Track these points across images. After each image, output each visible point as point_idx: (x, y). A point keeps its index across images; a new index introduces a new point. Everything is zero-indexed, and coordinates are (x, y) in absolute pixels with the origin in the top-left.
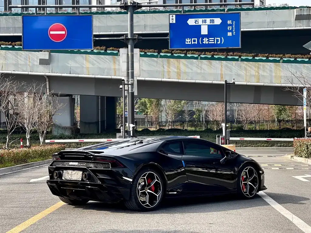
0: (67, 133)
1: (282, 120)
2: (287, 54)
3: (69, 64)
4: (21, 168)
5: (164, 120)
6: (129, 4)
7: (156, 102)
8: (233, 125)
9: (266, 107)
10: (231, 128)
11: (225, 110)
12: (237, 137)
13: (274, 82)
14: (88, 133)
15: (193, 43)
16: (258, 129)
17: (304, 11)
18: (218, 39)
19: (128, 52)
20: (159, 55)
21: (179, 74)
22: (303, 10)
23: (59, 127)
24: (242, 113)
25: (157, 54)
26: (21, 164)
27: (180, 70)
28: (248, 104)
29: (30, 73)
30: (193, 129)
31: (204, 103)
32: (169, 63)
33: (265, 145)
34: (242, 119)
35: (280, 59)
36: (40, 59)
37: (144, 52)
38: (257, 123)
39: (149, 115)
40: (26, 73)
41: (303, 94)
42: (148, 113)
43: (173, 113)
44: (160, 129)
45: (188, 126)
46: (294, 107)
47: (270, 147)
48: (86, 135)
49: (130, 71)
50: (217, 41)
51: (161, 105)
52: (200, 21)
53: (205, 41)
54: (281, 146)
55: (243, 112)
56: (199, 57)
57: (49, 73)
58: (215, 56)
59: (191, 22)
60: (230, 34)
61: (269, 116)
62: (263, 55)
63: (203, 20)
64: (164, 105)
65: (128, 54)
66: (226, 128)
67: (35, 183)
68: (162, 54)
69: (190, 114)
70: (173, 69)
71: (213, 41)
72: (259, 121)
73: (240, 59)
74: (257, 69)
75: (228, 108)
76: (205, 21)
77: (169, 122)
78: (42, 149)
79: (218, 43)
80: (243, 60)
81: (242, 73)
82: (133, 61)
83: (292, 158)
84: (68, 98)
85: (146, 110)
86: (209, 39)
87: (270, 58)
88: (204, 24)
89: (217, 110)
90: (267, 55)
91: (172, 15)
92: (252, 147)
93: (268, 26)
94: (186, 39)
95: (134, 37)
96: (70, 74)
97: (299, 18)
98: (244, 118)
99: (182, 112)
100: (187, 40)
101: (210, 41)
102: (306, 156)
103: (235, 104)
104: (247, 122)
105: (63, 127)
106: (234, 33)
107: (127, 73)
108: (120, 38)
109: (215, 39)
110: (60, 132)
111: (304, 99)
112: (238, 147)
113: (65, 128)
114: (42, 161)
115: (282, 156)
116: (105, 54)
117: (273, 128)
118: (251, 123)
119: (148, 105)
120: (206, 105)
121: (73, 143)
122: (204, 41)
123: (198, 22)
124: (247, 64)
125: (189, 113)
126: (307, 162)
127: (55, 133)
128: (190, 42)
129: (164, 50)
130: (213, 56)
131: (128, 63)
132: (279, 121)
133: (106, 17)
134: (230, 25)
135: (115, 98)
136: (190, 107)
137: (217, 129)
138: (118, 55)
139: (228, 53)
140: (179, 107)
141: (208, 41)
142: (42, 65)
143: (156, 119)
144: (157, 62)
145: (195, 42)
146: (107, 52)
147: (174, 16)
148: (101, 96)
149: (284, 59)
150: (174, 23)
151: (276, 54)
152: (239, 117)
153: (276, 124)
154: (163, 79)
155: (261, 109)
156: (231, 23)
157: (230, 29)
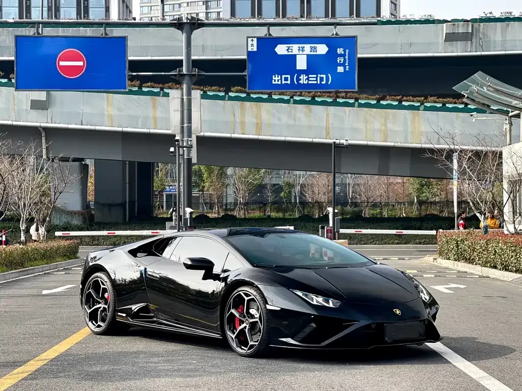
0: (76, 222)
1: (424, 202)
2: (430, 97)
3: (79, 108)
4: (18, 275)
5: (230, 200)
7: (219, 170)
8: (345, 208)
9: (399, 180)
10: (342, 214)
11: (332, 183)
12: (351, 228)
13: (409, 141)
14: (109, 221)
15: (283, 82)
16: (386, 216)
17: (458, 27)
18: (323, 77)
19: (183, 96)
20: (227, 96)
21: (259, 127)
22: (457, 25)
23: (61, 211)
24: (361, 190)
25: (224, 94)
27: (261, 120)
28: (370, 176)
29: (15, 123)
30: (280, 215)
31: (298, 172)
32: (242, 108)
33: (396, 241)
34: (360, 199)
35: (419, 104)
36: (32, 101)
37: (203, 90)
38: (385, 205)
39: (207, 192)
40: (9, 123)
41: (452, 162)
42: (205, 189)
43: (246, 189)
44: (225, 215)
45: (270, 210)
46: (445, 181)
48: (106, 224)
49: (185, 125)
50: (322, 79)
51: (226, 174)
52: (295, 48)
53: (302, 80)
54: (420, 243)
55: (362, 188)
56: (292, 100)
57: (47, 123)
58: (317, 99)
59: (281, 50)
60: (340, 69)
61: (405, 195)
62: (393, 97)
63: (299, 47)
64: (232, 176)
65: (183, 98)
66: (335, 214)
67: (52, 295)
68: (232, 94)
69: (273, 191)
70: (250, 119)
71: (315, 79)
72: (388, 203)
73: (357, 103)
74: (383, 121)
75: (337, 181)
76: (303, 49)
77: (240, 203)
78: (46, 247)
79: (323, 83)
80: (360, 105)
81: (361, 126)
82: (191, 109)
83: (435, 261)
84: (77, 163)
85: (202, 184)
86: (308, 77)
87: (404, 103)
88: (301, 53)
89: (320, 184)
90: (399, 98)
91: (251, 39)
92: (375, 244)
93: (402, 51)
95: (192, 71)
96: (82, 125)
97: (451, 38)
98: (364, 198)
99: (261, 187)
100: (275, 77)
101: (310, 79)
102: (455, 257)
103: (350, 175)
105: (68, 212)
106: (348, 67)
107: (181, 129)
108: (171, 73)
109: (317, 76)
110: (64, 219)
111: (454, 171)
112: (353, 244)
113: (72, 214)
114: (46, 265)
115: (421, 258)
116: (140, 93)
117: (410, 215)
118: (375, 205)
119: (205, 176)
120: (300, 177)
121: (85, 236)
122: (300, 80)
123: (292, 49)
124: (368, 112)
125: (274, 188)
126: (456, 267)
127: (56, 221)
128: (280, 81)
129: (235, 88)
130: (313, 98)
131: (182, 112)
132: (421, 203)
133: (140, 31)
134: (341, 55)
135: (152, 164)
136: (274, 179)
137: (319, 215)
138: (161, 95)
139: (338, 94)
140: (256, 179)
141: (308, 79)
142: (35, 110)
143: (218, 199)
144: (224, 108)
145: (288, 81)
146: (143, 90)
147: (255, 40)
148: (129, 162)
149: (425, 104)
150: (254, 50)
151: (414, 96)
152: (355, 196)
153: (415, 207)
154: (234, 136)
155: (392, 183)
156: (343, 53)
157: (340, 61)
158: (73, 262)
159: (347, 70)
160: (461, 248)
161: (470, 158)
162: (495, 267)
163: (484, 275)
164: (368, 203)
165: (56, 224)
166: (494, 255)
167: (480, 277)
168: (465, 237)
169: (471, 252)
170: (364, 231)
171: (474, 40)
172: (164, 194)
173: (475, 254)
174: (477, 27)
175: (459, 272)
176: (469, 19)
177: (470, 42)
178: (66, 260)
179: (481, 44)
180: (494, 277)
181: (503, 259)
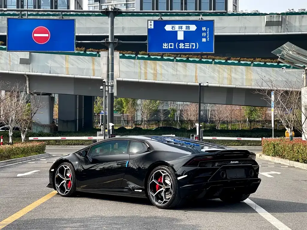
0: (46, 131)
1: (253, 121)
2: (257, 58)
3: (48, 63)
4: (5, 163)
5: (139, 118)
6: (110, 10)
7: (133, 101)
8: (206, 124)
9: (238, 107)
10: (204, 128)
11: (199, 110)
12: (210, 136)
13: (245, 84)
14: (66, 131)
15: (170, 47)
16: (230, 129)
17: (274, 17)
19: (108, 55)
20: (137, 57)
21: (155, 76)
22: (273, 16)
23: (37, 125)
25: (135, 56)
26: (5, 160)
27: (156, 71)
28: (221, 105)
29: (10, 72)
31: (179, 103)
32: (146, 64)
33: (237, 144)
34: (215, 119)
35: (251, 63)
36: (20, 58)
37: (122, 53)
38: (230, 122)
39: (125, 114)
40: (7, 72)
41: (271, 97)
42: (124, 112)
43: (148, 112)
44: (136, 128)
46: (264, 109)
47: (241, 146)
49: (110, 73)
50: (193, 46)
51: (137, 104)
52: (177, 27)
53: (181, 46)
54: (251, 145)
55: (216, 112)
56: (175, 59)
57: (29, 72)
58: (190, 59)
59: (168, 28)
60: (204, 40)
61: (241, 117)
62: (235, 58)
63: (179, 27)
64: (140, 104)
65: (109, 57)
66: (200, 128)
67: (23, 177)
68: (139, 56)
69: (164, 114)
70: (150, 71)
71: (188, 46)
73: (213, 62)
74: (229, 72)
75: (202, 108)
76: (181, 28)
77: (145, 120)
78: (25, 146)
79: (193, 48)
80: (216, 63)
81: (215, 75)
82: (113, 63)
83: (260, 156)
84: (47, 96)
85: (123, 109)
86: (184, 44)
87: (241, 62)
88: (180, 30)
89: (192, 110)
90: (238, 59)
91: (150, 21)
93: (241, 31)
94: (164, 44)
95: (114, 41)
96: (50, 73)
97: (269, 24)
98: (217, 118)
99: (157, 112)
101: (186, 46)
102: (273, 154)
103: (209, 105)
104: (219, 122)
105: (42, 125)
106: (208, 39)
107: (107, 75)
108: (101, 42)
109: (190, 44)
110: (39, 129)
111: (272, 102)
113: (44, 126)
114: (24, 158)
116: (85, 54)
117: (245, 128)
118: (224, 123)
119: (125, 104)
120: (179, 105)
121: (51, 140)
123: (175, 28)
124: (220, 67)
125: (164, 112)
126: (273, 160)
127: (34, 131)
128: (167, 47)
129: (141, 52)
130: (188, 58)
131: (108, 65)
132: (250, 121)
133: (86, 19)
134: (204, 32)
135: (93, 97)
136: (165, 106)
137: (191, 128)
138: (97, 56)
139: (202, 56)
140: (154, 107)
141: (184, 46)
142: (22, 65)
143: (132, 118)
144: (134, 63)
145: (172, 47)
146: (87, 53)
147: (153, 22)
148: (79, 96)
149: (254, 63)
150: (152, 28)
151: (247, 58)
152: (212, 117)
153: (247, 124)
154: (140, 80)
155: (234, 109)
156: (205, 30)
157: (204, 35)
158: (42, 155)
159: (208, 40)
160: (277, 149)
161: (282, 94)
162: (298, 161)
163: (291, 165)
164: (219, 121)
165: (34, 132)
166: (297, 153)
167: (289, 167)
168: (279, 142)
169: (283, 151)
170: (218, 138)
171: (283, 25)
172: (101, 115)
173: (286, 152)
174: (285, 18)
175: (275, 163)
176: (280, 13)
177: (280, 27)
178: (37, 154)
179: (287, 28)
180: (297, 167)
181: (303, 156)
